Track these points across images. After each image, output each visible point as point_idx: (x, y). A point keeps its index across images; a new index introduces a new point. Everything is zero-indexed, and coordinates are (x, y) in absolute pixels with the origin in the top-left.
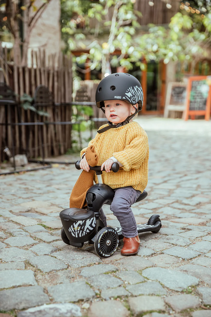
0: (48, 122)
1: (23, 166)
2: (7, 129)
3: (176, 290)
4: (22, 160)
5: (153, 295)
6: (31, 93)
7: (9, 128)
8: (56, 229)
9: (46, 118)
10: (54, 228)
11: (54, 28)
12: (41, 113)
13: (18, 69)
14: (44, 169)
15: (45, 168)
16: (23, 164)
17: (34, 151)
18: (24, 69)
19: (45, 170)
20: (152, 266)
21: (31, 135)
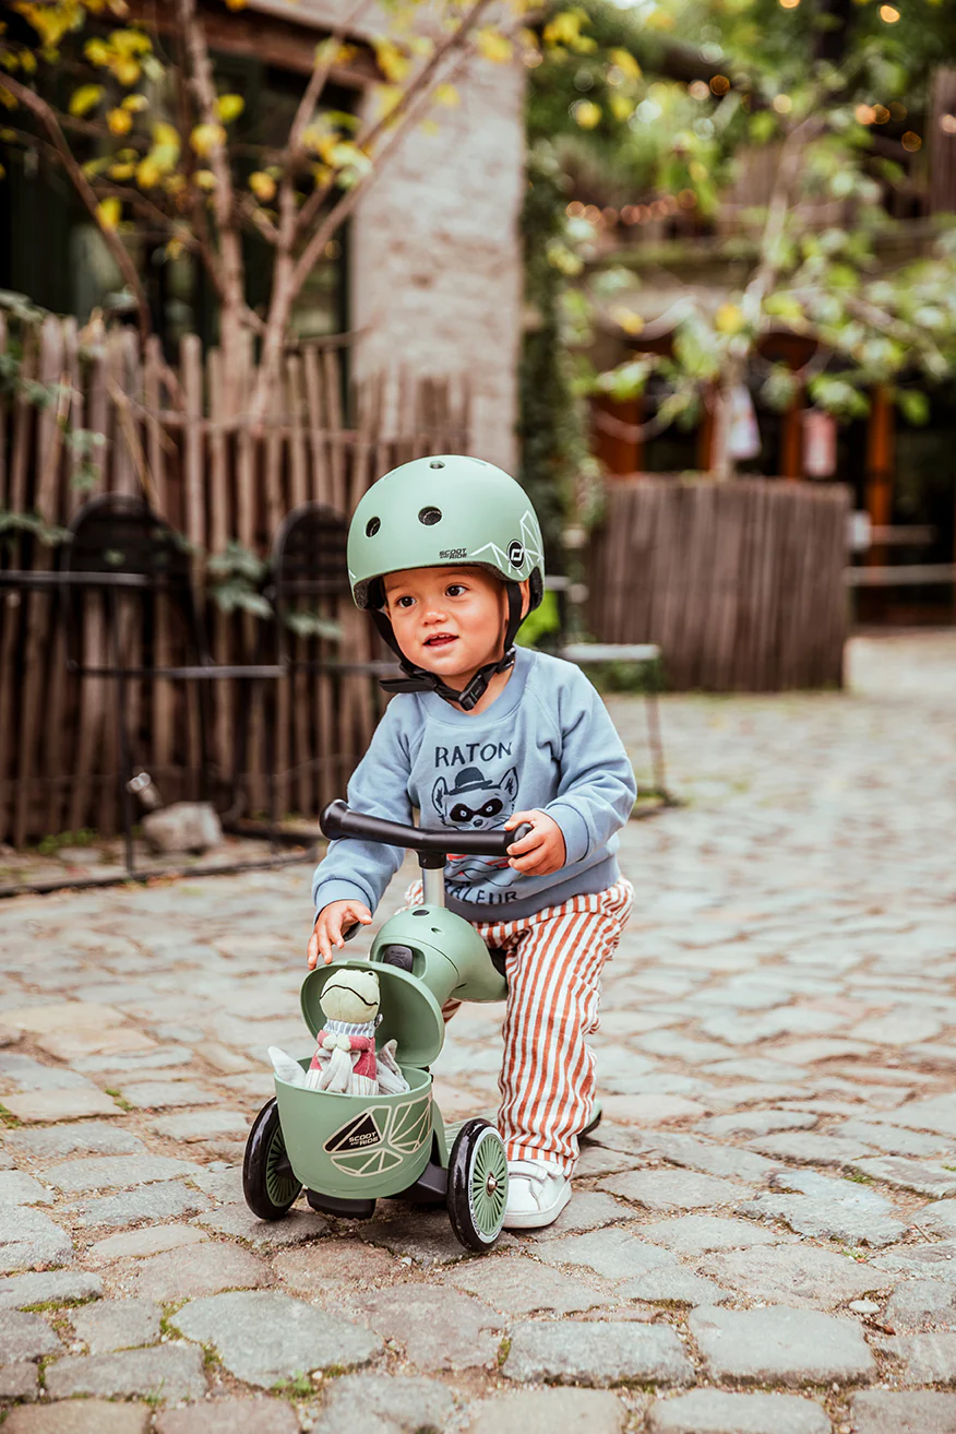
0: (343, 661)
1: (198, 851)
2: (147, 692)
3: (252, 1383)
4: (191, 828)
5: (134, 1398)
6: (261, 537)
7: (134, 687)
8: (37, 1122)
9: (334, 645)
10: (29, 1120)
11: (492, 250)
12: (303, 625)
13: (206, 440)
14: (278, 866)
15: (276, 862)
16: (195, 841)
17: (271, 791)
18: (232, 441)
19: (278, 870)
20: (254, 1285)
21: (257, 719)
